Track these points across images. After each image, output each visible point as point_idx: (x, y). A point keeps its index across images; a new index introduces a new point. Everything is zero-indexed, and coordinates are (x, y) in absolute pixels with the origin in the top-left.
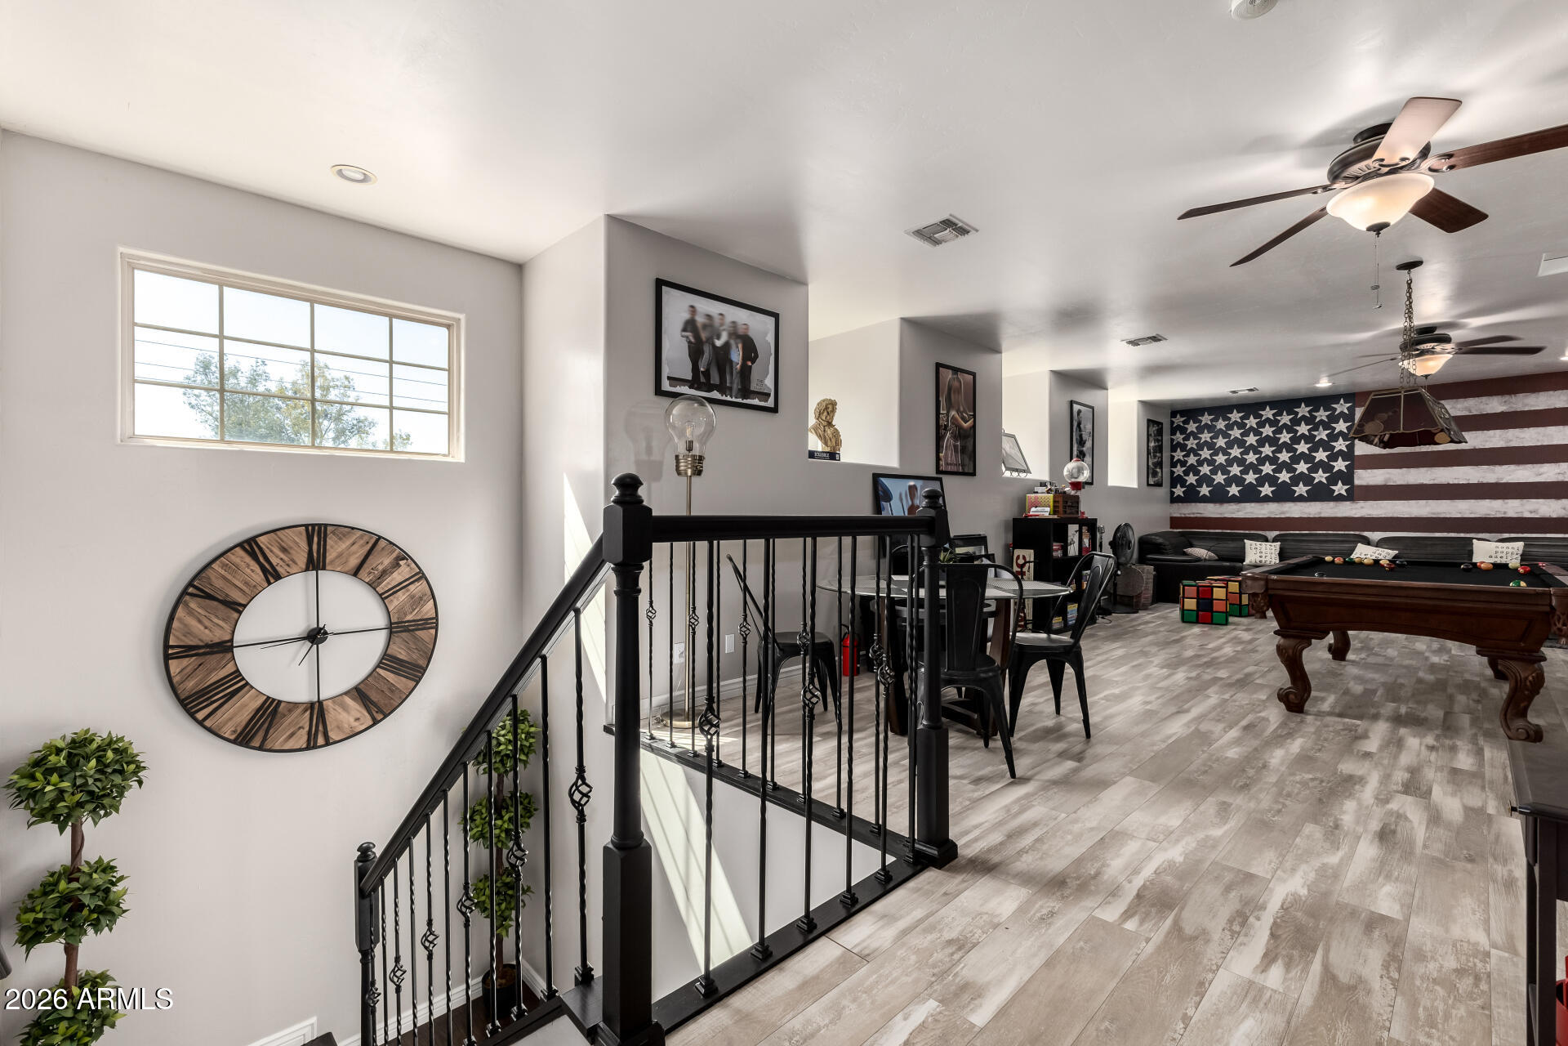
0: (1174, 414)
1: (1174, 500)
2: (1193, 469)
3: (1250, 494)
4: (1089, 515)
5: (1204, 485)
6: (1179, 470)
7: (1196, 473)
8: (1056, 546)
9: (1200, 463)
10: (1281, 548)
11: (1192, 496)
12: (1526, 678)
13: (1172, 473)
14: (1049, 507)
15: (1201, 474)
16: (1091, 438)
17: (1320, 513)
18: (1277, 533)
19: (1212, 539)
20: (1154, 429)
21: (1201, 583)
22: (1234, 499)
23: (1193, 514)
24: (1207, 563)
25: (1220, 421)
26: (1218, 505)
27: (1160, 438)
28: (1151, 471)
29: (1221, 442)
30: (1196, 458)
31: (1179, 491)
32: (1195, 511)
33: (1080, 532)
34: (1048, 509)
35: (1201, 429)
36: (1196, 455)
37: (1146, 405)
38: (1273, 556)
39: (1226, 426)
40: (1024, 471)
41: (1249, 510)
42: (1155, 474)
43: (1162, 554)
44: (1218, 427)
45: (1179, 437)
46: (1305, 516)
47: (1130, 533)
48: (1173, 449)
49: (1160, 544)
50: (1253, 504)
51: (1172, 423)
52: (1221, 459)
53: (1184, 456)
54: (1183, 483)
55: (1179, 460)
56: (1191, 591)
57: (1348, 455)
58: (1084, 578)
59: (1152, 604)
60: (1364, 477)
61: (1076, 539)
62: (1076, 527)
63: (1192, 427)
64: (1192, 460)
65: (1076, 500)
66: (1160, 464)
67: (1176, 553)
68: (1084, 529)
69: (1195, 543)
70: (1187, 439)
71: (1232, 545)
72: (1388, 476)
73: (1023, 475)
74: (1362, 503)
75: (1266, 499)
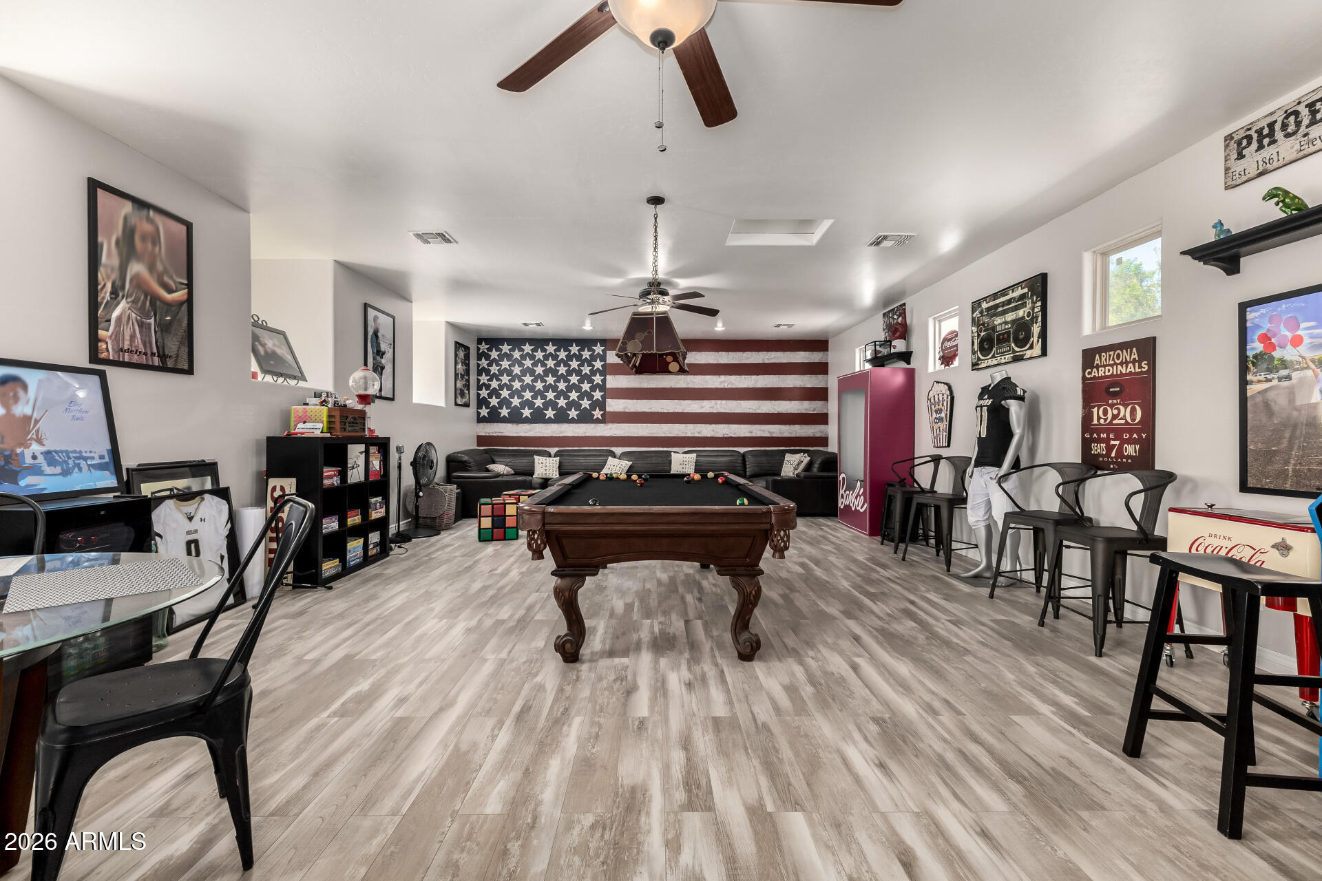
0: (480, 341)
1: (481, 420)
2: (495, 393)
3: (538, 417)
4: (380, 433)
5: (504, 408)
6: (484, 393)
7: (498, 396)
8: (328, 471)
9: (501, 387)
10: (560, 462)
11: (494, 417)
12: (751, 592)
13: (479, 395)
14: (322, 422)
15: (502, 397)
16: (391, 350)
17: (585, 433)
18: (557, 449)
19: (509, 455)
20: (461, 354)
21: (496, 500)
22: (527, 421)
23: (496, 433)
24: (505, 478)
25: (517, 351)
26: (515, 425)
27: (467, 362)
28: (458, 392)
29: (517, 370)
30: (498, 383)
31: (484, 412)
32: (497, 430)
33: (367, 452)
34: (320, 426)
35: (501, 357)
36: (498, 380)
37: (453, 327)
38: (555, 468)
39: (521, 356)
40: (295, 378)
41: (537, 430)
42: (462, 395)
43: (467, 471)
44: (515, 357)
45: (484, 363)
46: (576, 435)
47: (433, 452)
48: (480, 373)
49: (465, 462)
50: (540, 425)
51: (479, 349)
52: (517, 385)
53: (488, 380)
54: (487, 405)
55: (484, 384)
56: (486, 510)
57: (602, 387)
58: (373, 507)
59: (455, 522)
60: (614, 405)
61: (361, 461)
62: (362, 447)
63: (494, 354)
64: (494, 384)
65: (362, 415)
66: (467, 386)
67: (479, 470)
68: (373, 449)
69: (497, 459)
70: (490, 365)
71: (525, 460)
72: (625, 405)
73: (293, 382)
74: (610, 425)
75: (550, 421)
